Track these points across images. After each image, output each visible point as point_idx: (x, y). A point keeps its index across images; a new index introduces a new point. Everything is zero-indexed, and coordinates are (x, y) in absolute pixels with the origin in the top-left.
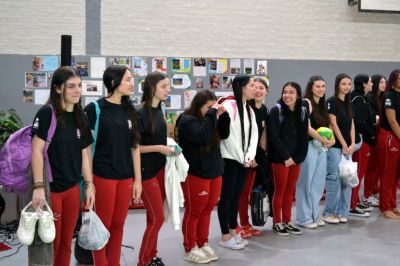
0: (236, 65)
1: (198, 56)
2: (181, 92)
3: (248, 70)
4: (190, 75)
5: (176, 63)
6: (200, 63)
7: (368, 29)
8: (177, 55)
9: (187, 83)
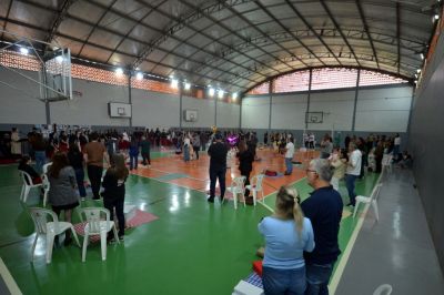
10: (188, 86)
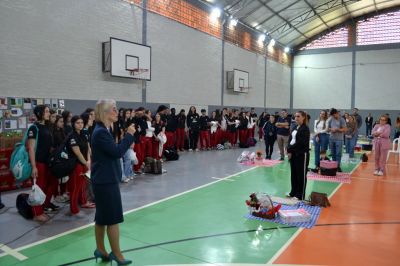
0: (47, 102)
1: (26, 96)
2: (16, 118)
3: (55, 105)
4: (22, 108)
5: (13, 101)
6: (27, 101)
7: (111, 85)
8: (13, 96)
9: (20, 113)
10: (233, 23)
